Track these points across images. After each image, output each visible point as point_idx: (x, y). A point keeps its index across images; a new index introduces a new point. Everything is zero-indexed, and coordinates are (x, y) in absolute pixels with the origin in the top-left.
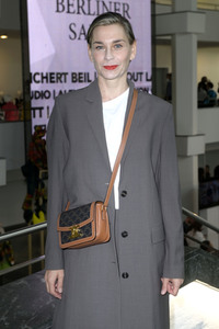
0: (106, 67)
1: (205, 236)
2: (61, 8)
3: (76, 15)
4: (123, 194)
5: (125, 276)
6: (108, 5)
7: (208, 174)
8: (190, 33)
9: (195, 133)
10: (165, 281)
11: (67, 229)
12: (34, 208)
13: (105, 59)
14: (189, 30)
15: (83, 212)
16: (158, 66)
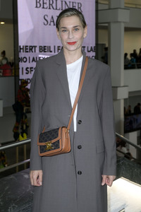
0: (69, 43)
1: (128, 150)
2: (38, 5)
3: (48, 10)
4: (79, 122)
5: (80, 173)
6: (68, 3)
7: (130, 111)
8: (120, 22)
9: (122, 85)
10: (104, 177)
11: (43, 144)
12: (20, 131)
13: (69, 38)
14: (119, 20)
15: (54, 133)
16: (99, 43)
